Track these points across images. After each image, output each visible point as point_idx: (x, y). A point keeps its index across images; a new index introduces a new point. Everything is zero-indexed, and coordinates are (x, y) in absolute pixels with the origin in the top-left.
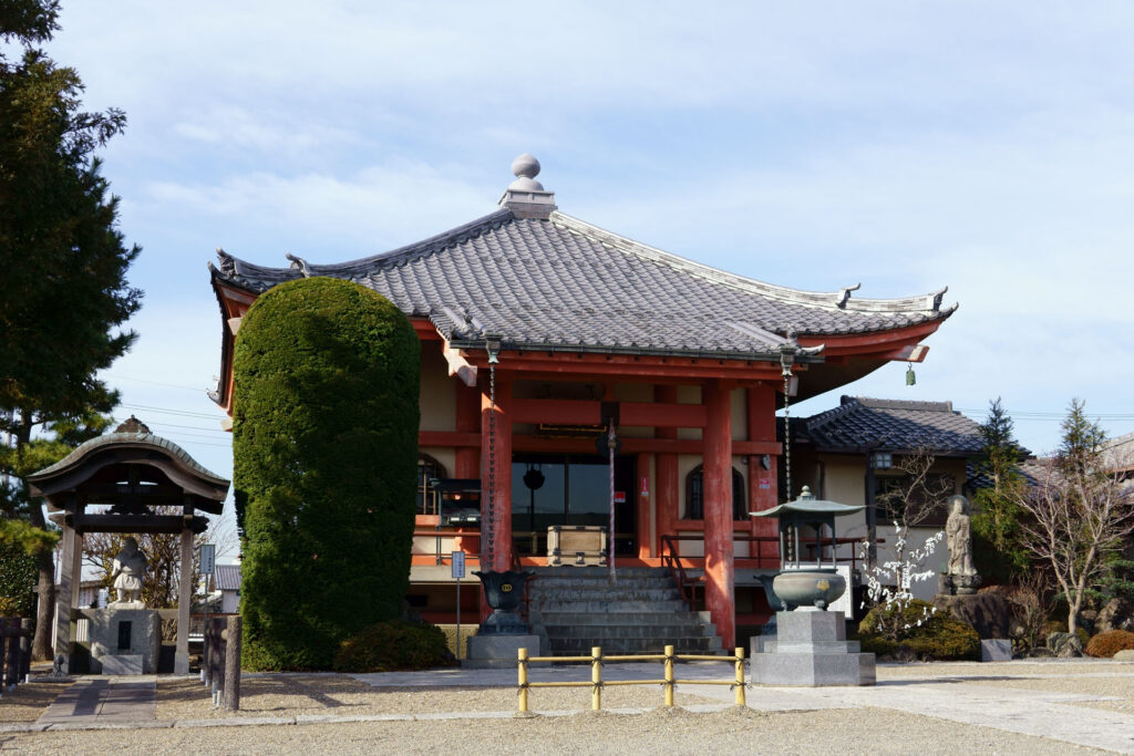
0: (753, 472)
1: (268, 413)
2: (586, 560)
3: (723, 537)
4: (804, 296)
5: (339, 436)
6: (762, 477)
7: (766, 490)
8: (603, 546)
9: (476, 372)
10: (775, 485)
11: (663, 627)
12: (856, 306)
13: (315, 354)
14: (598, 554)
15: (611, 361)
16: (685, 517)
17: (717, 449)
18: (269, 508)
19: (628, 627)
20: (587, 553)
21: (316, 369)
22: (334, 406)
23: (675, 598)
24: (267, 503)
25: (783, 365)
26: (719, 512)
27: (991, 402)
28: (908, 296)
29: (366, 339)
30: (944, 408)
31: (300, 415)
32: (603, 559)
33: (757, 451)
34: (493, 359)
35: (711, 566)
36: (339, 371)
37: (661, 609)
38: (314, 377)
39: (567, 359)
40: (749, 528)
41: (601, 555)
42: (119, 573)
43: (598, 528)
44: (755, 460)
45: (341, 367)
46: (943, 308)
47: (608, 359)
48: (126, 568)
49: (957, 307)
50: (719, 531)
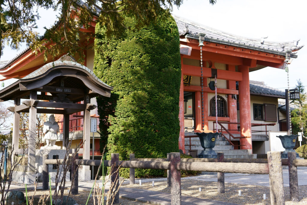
0: (230, 100)
1: (129, 57)
2: (188, 130)
4: (248, 39)
5: (163, 69)
6: (233, 102)
7: (234, 107)
8: (193, 125)
9: (191, 50)
10: (236, 105)
11: (241, 155)
13: (151, 31)
14: (192, 128)
16: (210, 116)
18: (132, 101)
20: (188, 128)
21: (151, 38)
22: (160, 56)
24: (131, 99)
25: (286, 57)
26: (248, 112)
29: (169, 27)
31: (145, 59)
32: (193, 130)
34: (201, 44)
35: (244, 132)
36: (161, 40)
38: (150, 41)
39: (221, 47)
41: (193, 128)
42: (47, 132)
43: (191, 118)
44: (230, 96)
45: (162, 38)
46: (299, 46)
47: (234, 49)
48: (51, 130)
49: (304, 46)
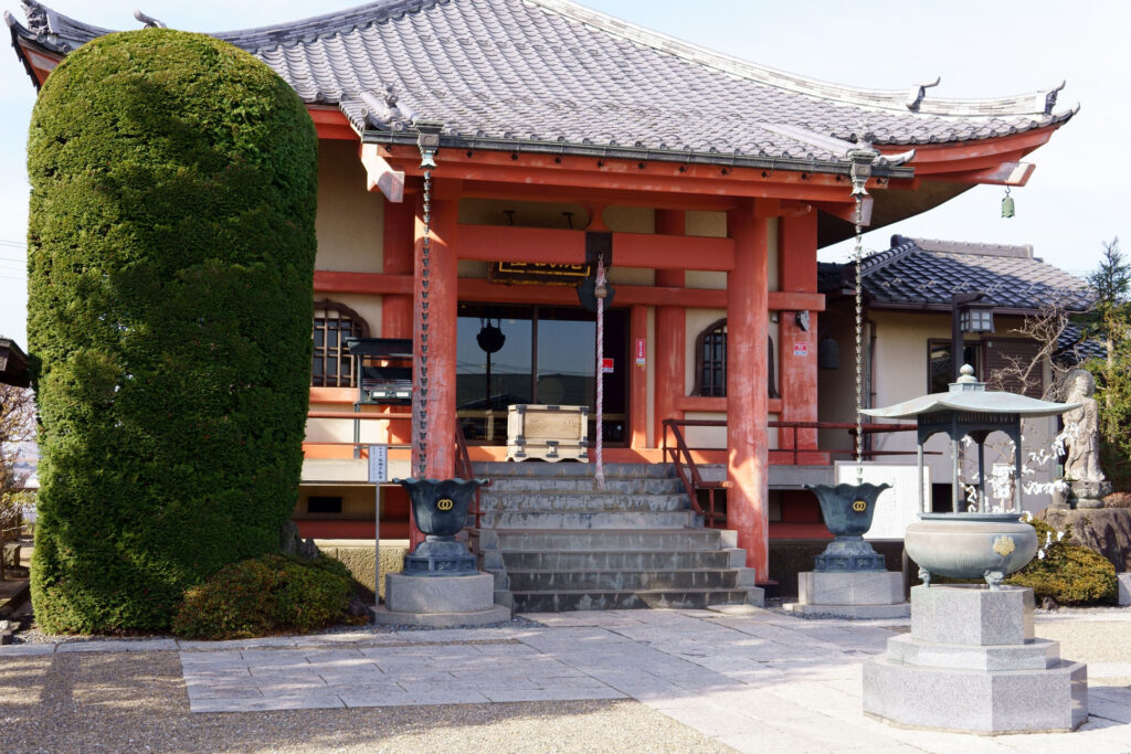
0: (786, 334)
1: (71, 235)
2: (560, 451)
3: (755, 425)
4: (860, 94)
5: (182, 271)
6: (797, 340)
7: (801, 358)
8: (584, 433)
9: (402, 181)
10: (814, 350)
11: (671, 554)
12: (935, 110)
13: (146, 143)
14: (577, 443)
15: (604, 169)
16: (692, 395)
17: (748, 301)
18: (72, 383)
19: (622, 554)
20: (561, 442)
21: (146, 166)
22: (173, 224)
23: (684, 507)
24: (68, 375)
25: (854, 179)
26: (750, 389)
27: (1104, 243)
28: (1008, 95)
29: (227, 122)
30: (1021, 254)
31: (121, 240)
32: (584, 450)
33: (794, 305)
34: (428, 160)
35: (736, 465)
36: (181, 169)
37: (665, 523)
38: (142, 178)
39: (540, 164)
40: (779, 409)
41: (582, 445)
43: (577, 408)
44: (788, 318)
45: (186, 164)
46: (1058, 110)
47: (600, 165)
49: (1078, 109)
50: (749, 417)
